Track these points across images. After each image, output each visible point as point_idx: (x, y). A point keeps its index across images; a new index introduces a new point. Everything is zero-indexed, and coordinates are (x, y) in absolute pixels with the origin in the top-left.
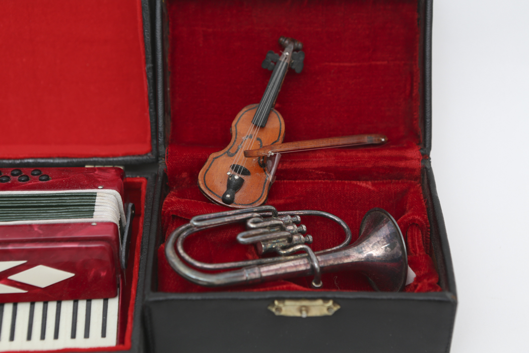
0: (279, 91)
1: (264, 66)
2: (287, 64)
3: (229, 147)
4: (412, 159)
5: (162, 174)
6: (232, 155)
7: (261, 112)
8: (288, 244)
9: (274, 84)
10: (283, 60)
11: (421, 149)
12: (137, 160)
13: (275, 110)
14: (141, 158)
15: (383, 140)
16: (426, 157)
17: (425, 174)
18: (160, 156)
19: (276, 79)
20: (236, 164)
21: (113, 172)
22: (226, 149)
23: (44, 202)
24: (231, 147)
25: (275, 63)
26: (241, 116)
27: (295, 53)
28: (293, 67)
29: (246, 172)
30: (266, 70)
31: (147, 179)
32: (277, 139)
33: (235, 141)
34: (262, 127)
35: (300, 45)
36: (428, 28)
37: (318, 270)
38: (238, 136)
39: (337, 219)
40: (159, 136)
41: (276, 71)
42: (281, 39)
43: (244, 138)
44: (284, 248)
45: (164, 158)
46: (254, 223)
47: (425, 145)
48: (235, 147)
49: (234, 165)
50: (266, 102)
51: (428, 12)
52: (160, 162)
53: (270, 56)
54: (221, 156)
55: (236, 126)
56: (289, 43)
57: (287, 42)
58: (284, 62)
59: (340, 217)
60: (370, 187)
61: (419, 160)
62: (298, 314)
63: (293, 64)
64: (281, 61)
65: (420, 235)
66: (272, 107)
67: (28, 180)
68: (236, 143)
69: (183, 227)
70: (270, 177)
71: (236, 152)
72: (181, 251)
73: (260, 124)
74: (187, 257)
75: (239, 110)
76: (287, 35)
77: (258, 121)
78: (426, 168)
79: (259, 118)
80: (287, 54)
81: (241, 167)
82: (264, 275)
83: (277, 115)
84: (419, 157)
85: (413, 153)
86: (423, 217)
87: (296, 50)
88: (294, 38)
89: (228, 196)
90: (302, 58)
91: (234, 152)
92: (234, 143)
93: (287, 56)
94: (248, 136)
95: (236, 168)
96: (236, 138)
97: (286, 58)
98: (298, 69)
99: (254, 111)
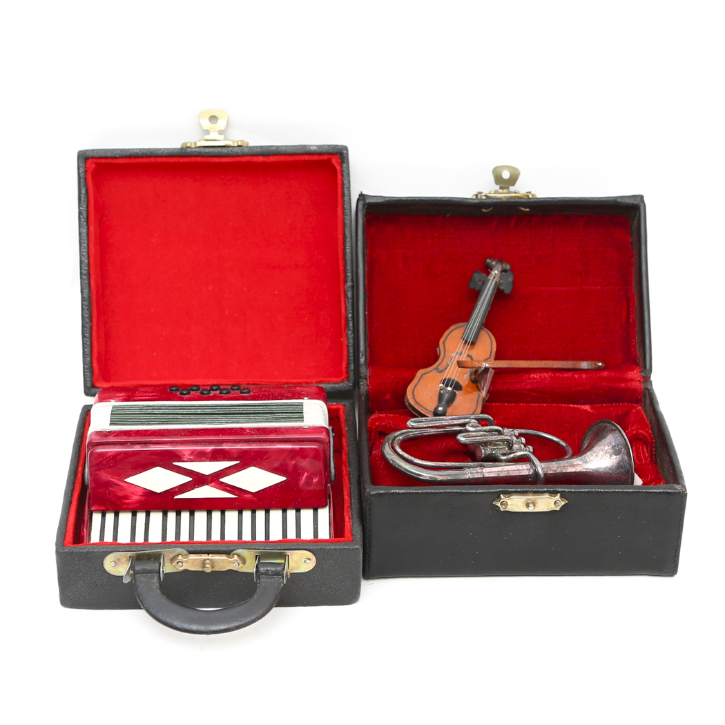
0: (489, 309)
1: (471, 286)
2: (496, 282)
3: (437, 363)
4: (632, 380)
5: (365, 393)
6: (442, 371)
7: (472, 328)
8: (509, 451)
9: (484, 301)
10: (492, 278)
11: (641, 371)
12: (333, 388)
13: (485, 329)
14: (337, 386)
15: (600, 364)
16: (647, 379)
17: (647, 394)
18: (360, 378)
19: (486, 296)
20: (448, 377)
21: (315, 388)
22: (435, 366)
23: (251, 410)
24: (440, 364)
25: (483, 284)
26: (448, 335)
27: (503, 273)
28: (502, 288)
29: (457, 387)
30: (473, 290)
31: (344, 406)
32: (488, 356)
33: (444, 358)
34: (473, 343)
35: (508, 267)
36: (643, 248)
37: (542, 476)
38: (446, 354)
39: (555, 439)
40: (361, 356)
41: (484, 290)
42: (488, 260)
43: (453, 355)
44: (504, 455)
45: (366, 379)
46: (472, 426)
47: (645, 367)
48: (444, 364)
49: (445, 380)
50: (476, 318)
51: (643, 232)
52: (361, 383)
53: (477, 276)
54: (430, 372)
55: (444, 343)
56: (497, 264)
57: (494, 263)
58: (493, 281)
59: (558, 437)
60: (589, 410)
61: (640, 381)
62: (525, 510)
63: (501, 284)
64: (489, 280)
65: (645, 449)
66: (482, 325)
67: (229, 393)
68: (445, 360)
69: (399, 433)
70: (484, 393)
71: (446, 369)
72: (399, 450)
73: (470, 339)
74: (406, 455)
75: (447, 328)
76: (493, 258)
77: (468, 337)
78: (647, 389)
79: (469, 333)
80: (496, 272)
81: (453, 381)
82: (487, 475)
83: (489, 335)
84: (639, 379)
85: (634, 374)
86: (647, 432)
87: (504, 271)
88: (501, 260)
89: (440, 409)
90: (511, 279)
91: (444, 368)
92: (443, 360)
93: (496, 274)
94: (457, 353)
95: (447, 382)
96: (445, 354)
97: (494, 278)
98: (507, 289)
99: (463, 329)
